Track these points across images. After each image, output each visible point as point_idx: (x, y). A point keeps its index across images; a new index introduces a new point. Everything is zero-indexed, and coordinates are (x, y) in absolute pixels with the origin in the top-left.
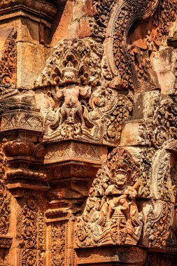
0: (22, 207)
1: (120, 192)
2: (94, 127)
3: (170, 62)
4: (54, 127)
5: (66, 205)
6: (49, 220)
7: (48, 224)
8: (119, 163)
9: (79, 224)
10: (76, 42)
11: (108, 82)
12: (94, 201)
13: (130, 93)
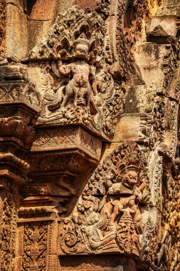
0: (3, 200)
1: (131, 192)
2: (98, 115)
3: (157, 57)
4: (53, 109)
5: (50, 203)
6: (22, 220)
7: (19, 224)
8: (131, 158)
9: (67, 227)
10: (89, 12)
11: (109, 66)
12: (91, 201)
13: (123, 84)
